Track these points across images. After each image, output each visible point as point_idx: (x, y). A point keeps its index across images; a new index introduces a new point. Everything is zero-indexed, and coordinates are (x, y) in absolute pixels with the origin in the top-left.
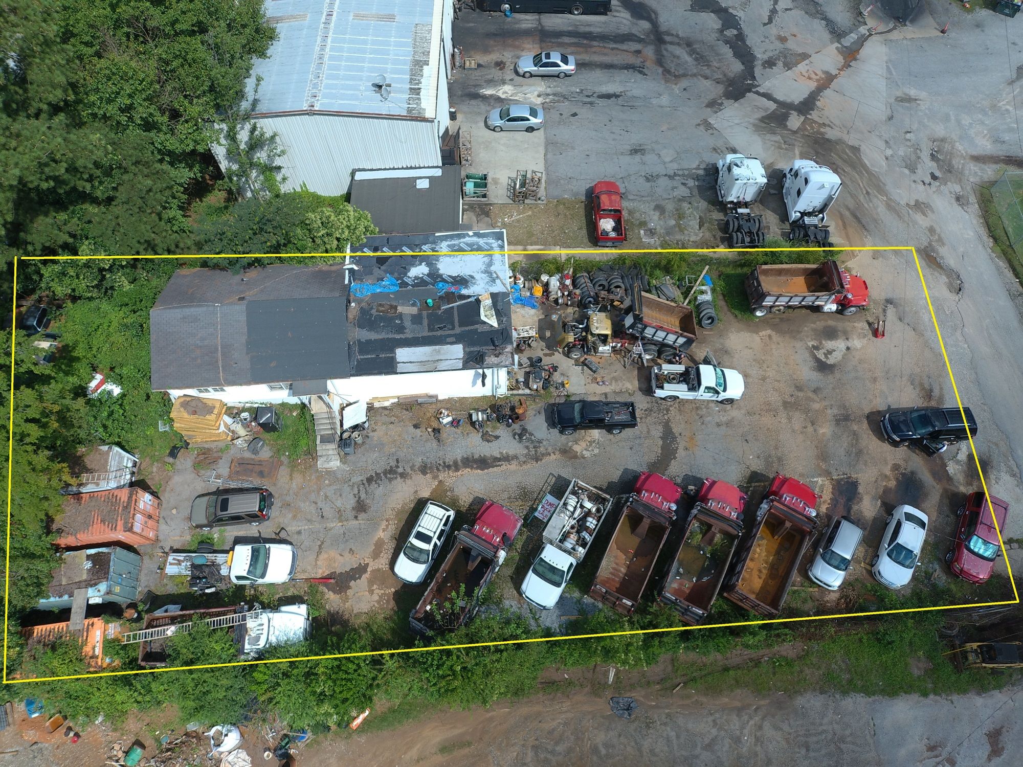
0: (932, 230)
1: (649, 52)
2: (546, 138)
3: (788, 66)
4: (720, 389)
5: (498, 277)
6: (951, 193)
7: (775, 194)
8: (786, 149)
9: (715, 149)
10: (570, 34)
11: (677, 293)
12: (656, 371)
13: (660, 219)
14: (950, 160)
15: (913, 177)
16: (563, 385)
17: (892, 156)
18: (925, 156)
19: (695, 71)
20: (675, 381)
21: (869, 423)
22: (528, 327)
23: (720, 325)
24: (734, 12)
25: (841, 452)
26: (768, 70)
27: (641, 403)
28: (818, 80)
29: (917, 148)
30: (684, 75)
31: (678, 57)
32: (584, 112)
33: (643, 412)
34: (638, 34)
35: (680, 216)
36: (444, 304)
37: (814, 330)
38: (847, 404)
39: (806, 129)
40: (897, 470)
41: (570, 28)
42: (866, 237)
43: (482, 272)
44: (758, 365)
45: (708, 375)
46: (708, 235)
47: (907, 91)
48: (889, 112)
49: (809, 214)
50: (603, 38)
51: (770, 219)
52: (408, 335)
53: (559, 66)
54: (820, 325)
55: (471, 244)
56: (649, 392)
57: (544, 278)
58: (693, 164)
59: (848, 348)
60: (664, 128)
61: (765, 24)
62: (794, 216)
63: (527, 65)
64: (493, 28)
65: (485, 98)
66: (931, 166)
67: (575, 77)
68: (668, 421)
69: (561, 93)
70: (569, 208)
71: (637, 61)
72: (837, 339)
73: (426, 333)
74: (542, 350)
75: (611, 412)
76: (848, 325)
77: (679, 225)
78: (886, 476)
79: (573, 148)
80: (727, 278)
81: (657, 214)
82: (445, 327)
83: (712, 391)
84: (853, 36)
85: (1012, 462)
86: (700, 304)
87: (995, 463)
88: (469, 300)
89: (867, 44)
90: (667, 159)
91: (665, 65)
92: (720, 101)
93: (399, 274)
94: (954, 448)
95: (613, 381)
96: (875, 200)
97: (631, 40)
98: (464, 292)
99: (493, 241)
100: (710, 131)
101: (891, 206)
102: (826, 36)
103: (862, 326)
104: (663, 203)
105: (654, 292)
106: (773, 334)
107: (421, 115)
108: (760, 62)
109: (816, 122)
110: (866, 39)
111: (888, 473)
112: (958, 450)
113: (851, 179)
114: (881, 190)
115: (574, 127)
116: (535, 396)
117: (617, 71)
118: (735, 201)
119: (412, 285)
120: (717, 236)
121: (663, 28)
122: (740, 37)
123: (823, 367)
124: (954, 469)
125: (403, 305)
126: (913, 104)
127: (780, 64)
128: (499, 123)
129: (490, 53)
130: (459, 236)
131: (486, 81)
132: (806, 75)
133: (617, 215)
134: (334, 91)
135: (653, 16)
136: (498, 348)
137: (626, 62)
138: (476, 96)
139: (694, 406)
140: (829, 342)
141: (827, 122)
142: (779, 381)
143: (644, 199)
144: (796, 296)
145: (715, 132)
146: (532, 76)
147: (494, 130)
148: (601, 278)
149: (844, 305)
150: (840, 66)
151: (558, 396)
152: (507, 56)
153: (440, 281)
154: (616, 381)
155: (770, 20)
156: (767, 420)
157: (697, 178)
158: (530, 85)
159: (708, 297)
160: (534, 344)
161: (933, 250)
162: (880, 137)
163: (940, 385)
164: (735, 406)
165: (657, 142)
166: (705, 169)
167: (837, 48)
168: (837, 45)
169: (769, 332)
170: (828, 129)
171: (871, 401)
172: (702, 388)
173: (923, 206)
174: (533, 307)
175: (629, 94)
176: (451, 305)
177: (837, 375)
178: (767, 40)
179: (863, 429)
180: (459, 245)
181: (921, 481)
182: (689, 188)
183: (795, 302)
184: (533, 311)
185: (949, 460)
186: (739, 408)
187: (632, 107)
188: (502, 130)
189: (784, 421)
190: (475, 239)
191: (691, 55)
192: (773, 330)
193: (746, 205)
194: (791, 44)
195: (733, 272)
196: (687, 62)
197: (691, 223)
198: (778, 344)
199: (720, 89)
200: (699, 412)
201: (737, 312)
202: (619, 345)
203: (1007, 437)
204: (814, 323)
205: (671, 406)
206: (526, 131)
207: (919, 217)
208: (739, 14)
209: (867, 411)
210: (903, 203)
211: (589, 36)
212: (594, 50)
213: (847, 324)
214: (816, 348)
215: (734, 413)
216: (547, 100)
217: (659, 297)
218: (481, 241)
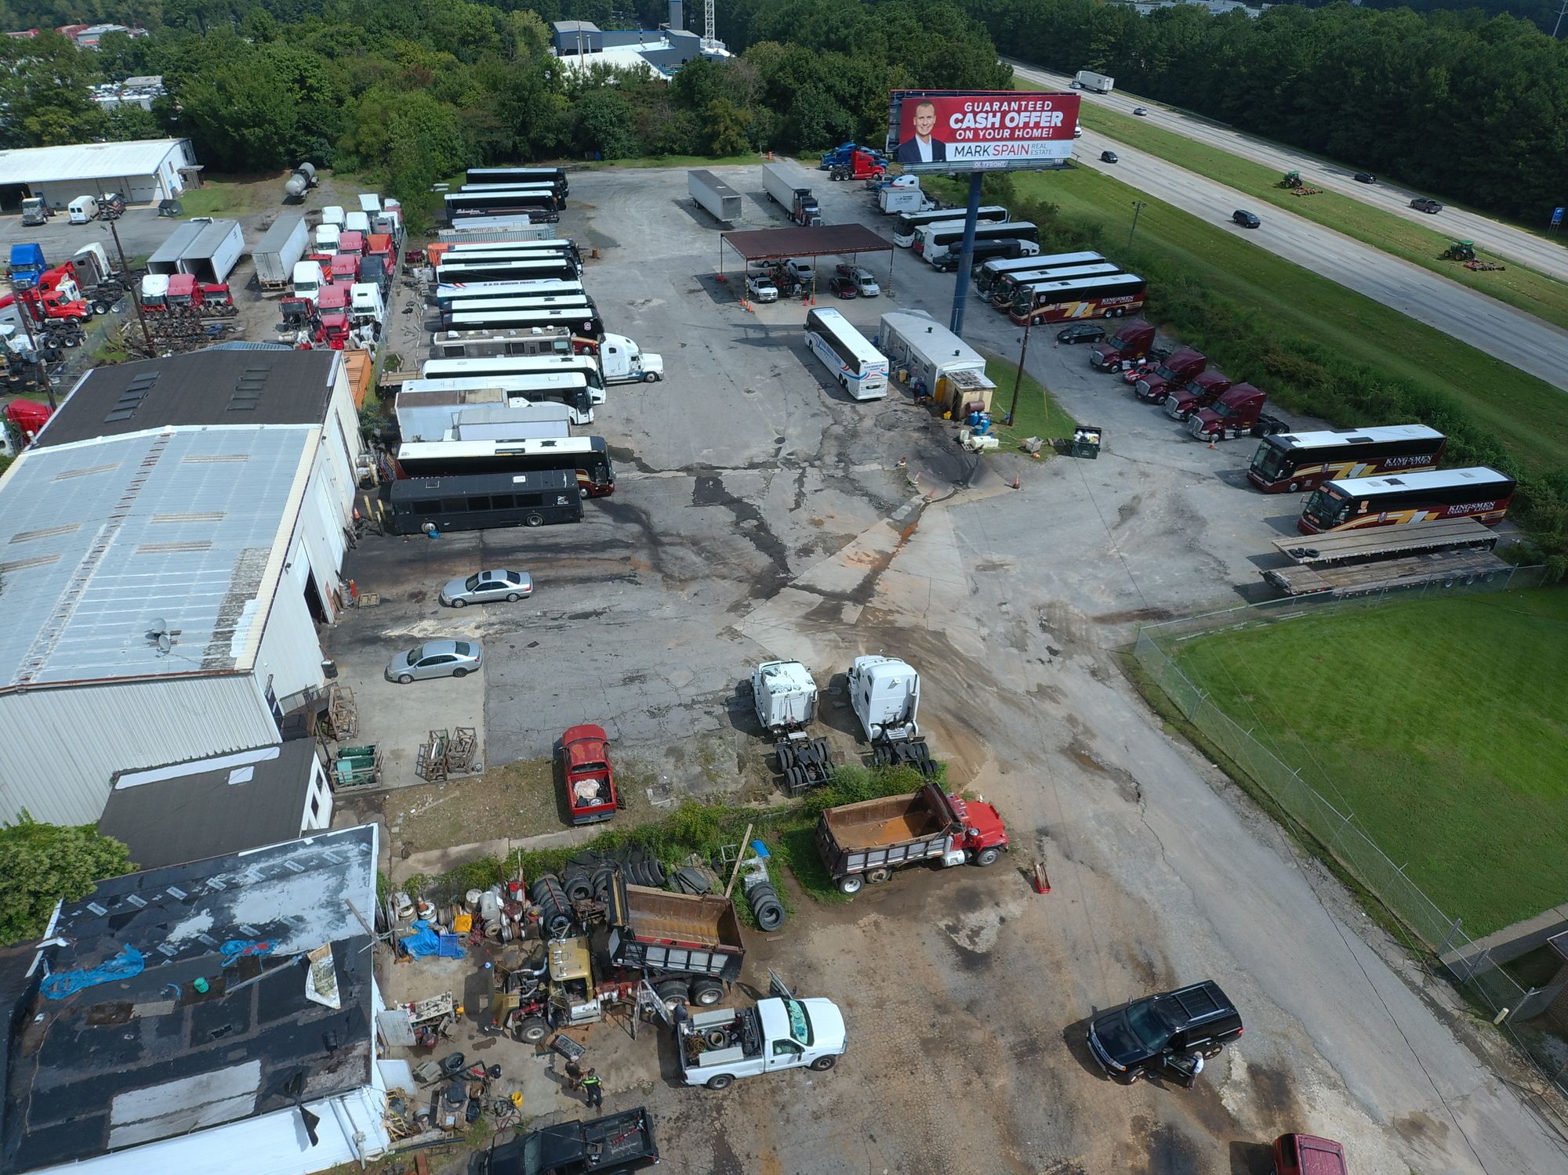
0: (1071, 720)
1: (642, 557)
2: (488, 681)
3: (830, 551)
4: (802, 1041)
5: (350, 910)
6: (1082, 667)
7: (842, 707)
8: (846, 648)
9: (747, 662)
10: (525, 549)
11: (712, 879)
12: (686, 1031)
13: (676, 768)
14: (1068, 628)
15: (1025, 656)
16: (511, 1105)
17: (989, 635)
18: (1033, 627)
19: (707, 572)
20: (721, 1044)
21: (1071, 1048)
22: (439, 997)
23: (794, 921)
24: (751, 502)
25: (1040, 1117)
26: (804, 559)
27: (665, 1105)
28: (871, 562)
29: (1020, 621)
30: (694, 578)
31: (682, 559)
32: (549, 640)
33: (672, 1124)
34: (625, 539)
35: (708, 758)
36: (233, 983)
37: (943, 899)
38: (1027, 1020)
39: (868, 620)
40: (1142, 1128)
41: (527, 542)
42: (984, 745)
43: (321, 906)
44: (866, 979)
45: (774, 1017)
46: (754, 779)
47: (987, 556)
48: (971, 585)
49: (892, 725)
50: (576, 548)
51: (840, 741)
52: (147, 1061)
53: (506, 586)
54: (949, 888)
55: (306, 859)
56: (677, 1078)
57: (473, 897)
58: (721, 684)
59: (1002, 920)
60: (671, 645)
61: (791, 510)
62: (873, 731)
63: (457, 590)
64: (409, 554)
65: (389, 641)
66: (1046, 639)
67: (535, 599)
68: (723, 1132)
69: (513, 620)
70: (524, 776)
71: (626, 570)
72: (981, 908)
73: (186, 1051)
74: (471, 1037)
75: (602, 1141)
76: (993, 881)
77: (707, 772)
78: (1128, 1147)
79: (532, 688)
80: (791, 839)
81: (672, 760)
82: (228, 1029)
83: (789, 1048)
84: (906, 509)
85: (1323, 1061)
86: (751, 890)
87: (1295, 1072)
88: (285, 965)
89: (925, 515)
90: (680, 683)
91: (665, 570)
92: (746, 603)
93: (151, 941)
94: (1219, 1061)
95: (613, 1072)
96: (982, 693)
97: (615, 547)
98: (279, 950)
99: (351, 846)
100: (739, 640)
101: (1007, 698)
102: (872, 512)
103: (1013, 877)
104: (679, 744)
105: (673, 884)
106: (881, 918)
107: (227, 668)
108: (793, 552)
109: (879, 610)
110: (923, 509)
111: (1130, 1139)
112: (1229, 1062)
113: (942, 672)
114: (986, 679)
115: (533, 660)
116: (449, 1141)
117: (598, 584)
118: (782, 723)
119: (171, 958)
120: (768, 779)
121: (658, 529)
122: (762, 526)
123: (971, 961)
124: (1236, 1102)
125: (146, 1000)
126: (1001, 571)
127: (819, 550)
128: (407, 670)
129: (403, 583)
130: (284, 850)
131: (392, 620)
132: (856, 558)
133: (601, 771)
134: (73, 653)
135: (644, 516)
136: (336, 1053)
137: (609, 572)
138: (375, 640)
139: (767, 1086)
140: (971, 915)
141: (894, 608)
142: (906, 1003)
143: (649, 742)
144: (893, 846)
145: (744, 639)
146: (465, 604)
147: (399, 681)
148: (579, 878)
149: (974, 849)
150: (897, 542)
151: (502, 1130)
152: (429, 584)
153: (233, 939)
154: (618, 1069)
155: (798, 505)
156: (900, 1085)
157: (728, 702)
158: (464, 616)
159: (762, 876)
160: (452, 1030)
161: (1082, 746)
162: (968, 615)
163: (1161, 952)
164: (841, 1070)
165: (663, 664)
166: (737, 689)
167: (888, 524)
168: (887, 520)
169: (874, 916)
170: (897, 615)
171: (1063, 1006)
172: (769, 1047)
173: (1049, 691)
174: (456, 955)
175: (617, 609)
176: (246, 983)
177: (998, 970)
178: (797, 527)
179: (1063, 1060)
180: (282, 866)
181: (1189, 1140)
182: (717, 717)
183: (897, 857)
184: (455, 965)
185: (1222, 1085)
186: (849, 1072)
187: (622, 624)
188: (413, 680)
189: (930, 1078)
190: (316, 849)
191: (700, 555)
192: (879, 912)
193: (799, 727)
194: (829, 527)
195: (799, 828)
196: (695, 563)
197: (725, 766)
198: (892, 934)
199: (745, 588)
200: (778, 1098)
201: (816, 893)
202: (615, 994)
203: (1298, 1019)
204: (940, 887)
205: (725, 1098)
206: (454, 675)
207: (1048, 706)
208: (757, 502)
209: (1062, 1025)
210: (1021, 690)
211: (556, 548)
212: (562, 563)
213: (991, 879)
214: (953, 929)
215: (842, 1084)
216: (491, 632)
217: (684, 892)
218: (327, 851)
